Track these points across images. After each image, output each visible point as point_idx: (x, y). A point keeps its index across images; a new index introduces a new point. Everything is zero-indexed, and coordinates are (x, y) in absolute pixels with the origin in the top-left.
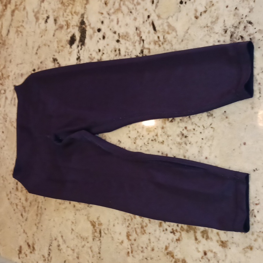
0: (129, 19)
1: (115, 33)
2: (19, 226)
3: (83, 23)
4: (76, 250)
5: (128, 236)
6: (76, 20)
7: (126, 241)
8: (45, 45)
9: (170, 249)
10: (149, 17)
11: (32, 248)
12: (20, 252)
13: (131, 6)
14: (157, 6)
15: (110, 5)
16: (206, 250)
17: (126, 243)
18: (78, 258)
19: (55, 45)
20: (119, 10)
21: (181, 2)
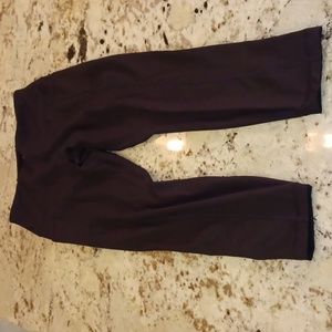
0: (136, 30)
1: (121, 45)
2: (14, 279)
3: (82, 32)
4: (81, 309)
5: (141, 292)
6: (74, 28)
7: (138, 298)
8: (39, 58)
9: (189, 307)
10: (159, 27)
11: (30, 305)
12: (16, 310)
13: (138, 13)
14: (168, 14)
16: (229, 308)
17: (139, 300)
18: (84, 317)
19: (51, 58)
20: (124, 17)
21: (196, 11)
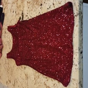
15: (30, 8)
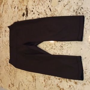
0: (42, 7)
1: (38, 12)
2: (9, 78)
3: (27, 9)
4: (28, 85)
6: (24, 8)
7: (44, 82)
8: (15, 16)
9: (58, 85)
10: (48, 6)
11: (13, 85)
12: (9, 86)
13: (43, 3)
14: (51, 3)
16: (70, 85)
17: (44, 83)
18: (28, 88)
19: (18, 16)
20: (39, 4)
21: (59, 1)
